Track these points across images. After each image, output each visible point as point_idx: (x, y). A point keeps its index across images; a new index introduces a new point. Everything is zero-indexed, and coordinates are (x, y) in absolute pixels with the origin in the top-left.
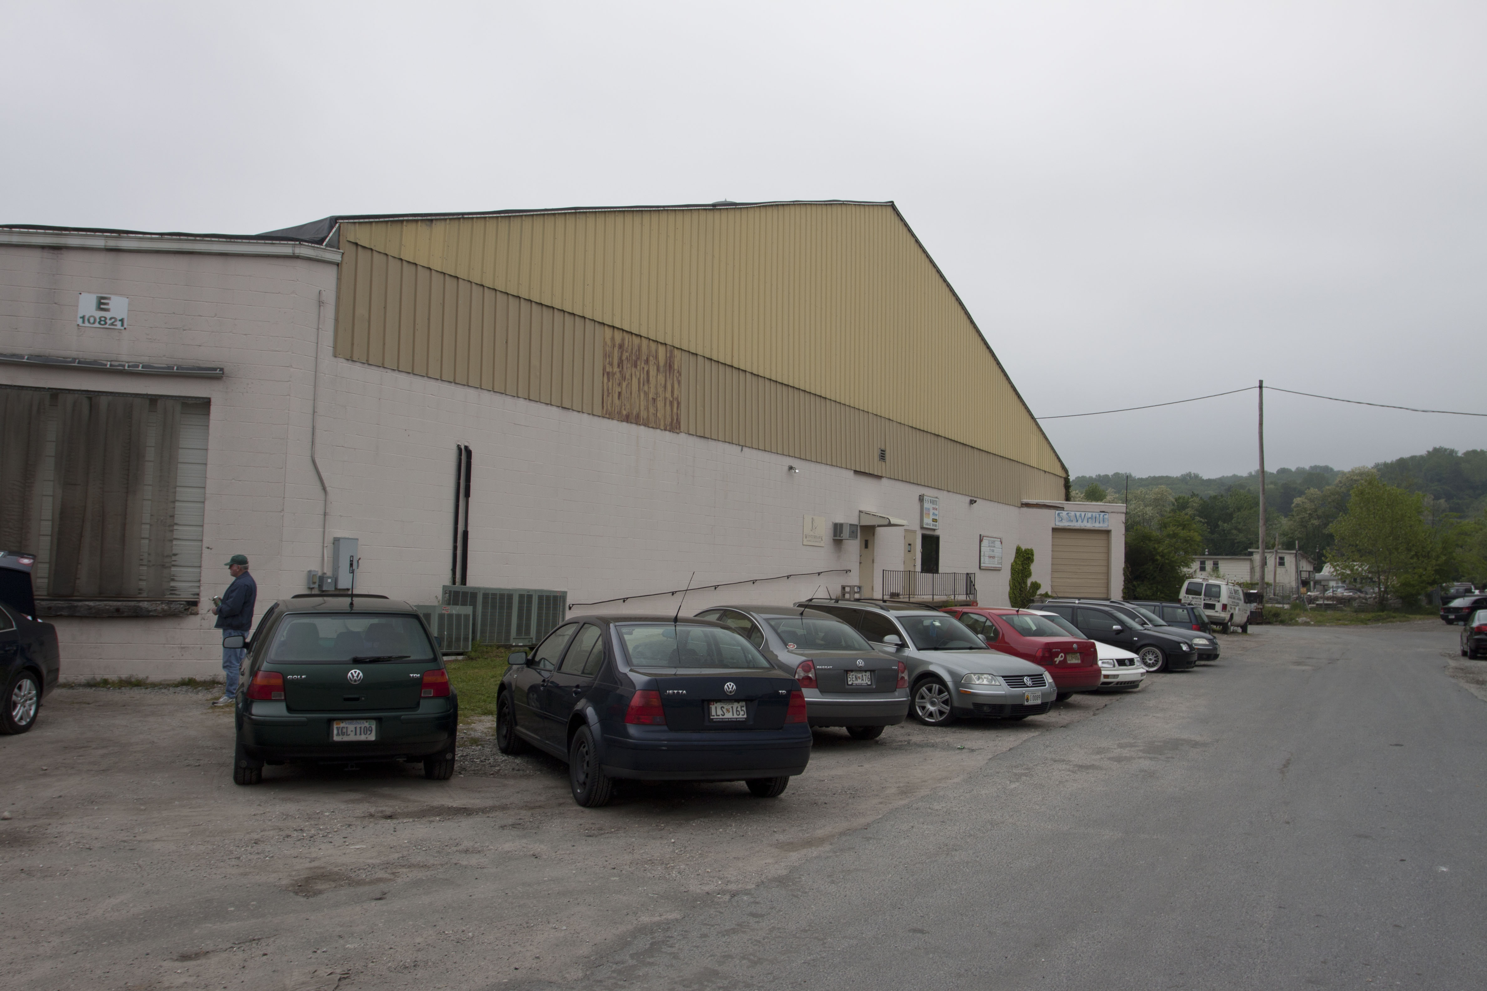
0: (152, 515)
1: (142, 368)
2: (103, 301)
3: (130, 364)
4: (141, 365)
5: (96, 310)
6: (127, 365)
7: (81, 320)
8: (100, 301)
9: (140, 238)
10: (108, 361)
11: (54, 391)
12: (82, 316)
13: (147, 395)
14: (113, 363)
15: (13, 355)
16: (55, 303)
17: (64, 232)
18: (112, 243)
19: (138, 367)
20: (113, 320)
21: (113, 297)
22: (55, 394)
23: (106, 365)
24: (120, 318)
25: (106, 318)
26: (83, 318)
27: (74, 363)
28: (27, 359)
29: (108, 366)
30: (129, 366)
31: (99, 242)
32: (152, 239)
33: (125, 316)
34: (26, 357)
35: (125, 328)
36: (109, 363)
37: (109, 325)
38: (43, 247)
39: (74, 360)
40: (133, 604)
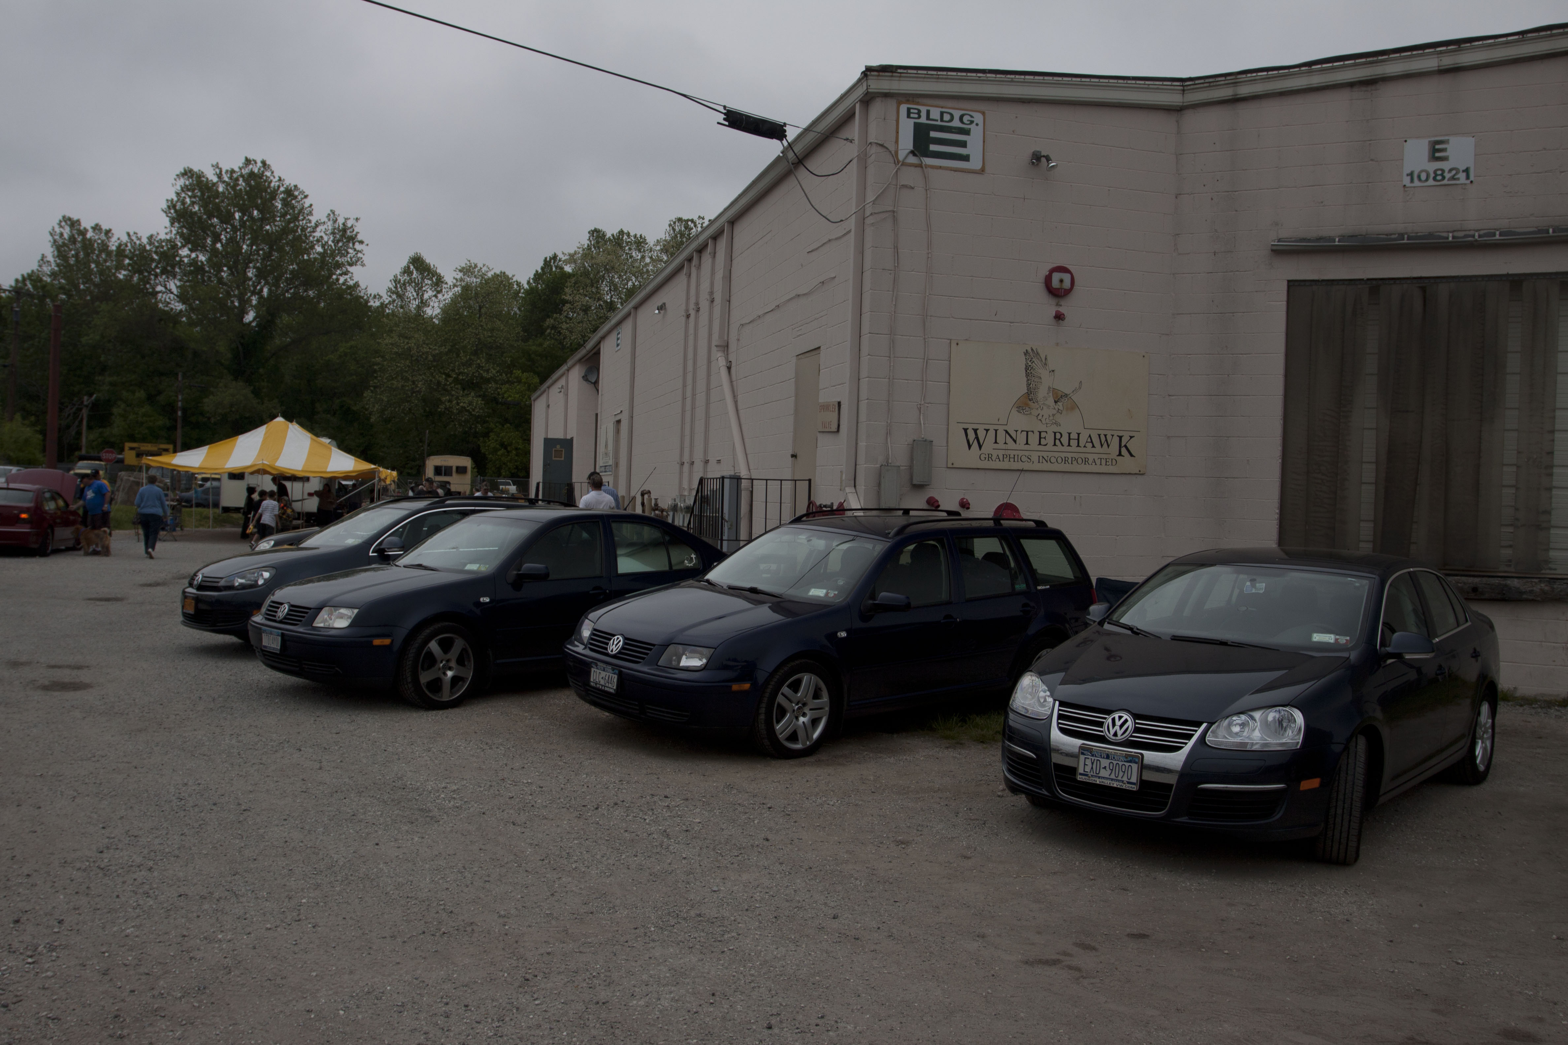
0: (1519, 452)
1: (1500, 235)
2: (1437, 147)
3: (1482, 232)
4: (1498, 233)
5: (1429, 161)
6: (1477, 234)
7: (1409, 178)
8: (1434, 147)
9: (1490, 45)
10: (1448, 232)
11: (1374, 282)
12: (1409, 172)
13: (1508, 275)
14: (1456, 234)
15: (1319, 239)
16: (1372, 160)
17: (1380, 58)
18: (1448, 61)
19: (1494, 235)
20: (1454, 172)
21: (1453, 140)
22: (1376, 286)
23: (1448, 238)
24: (1464, 168)
25: (1443, 171)
26: (1411, 174)
27: (1403, 240)
28: (1339, 242)
29: (1450, 239)
30: (1480, 236)
31: (1430, 63)
32: (1507, 43)
33: (1471, 165)
34: (1337, 240)
35: (1471, 182)
36: (1451, 235)
37: (1448, 180)
38: (1351, 85)
39: (1401, 236)
40: (1496, 581)
